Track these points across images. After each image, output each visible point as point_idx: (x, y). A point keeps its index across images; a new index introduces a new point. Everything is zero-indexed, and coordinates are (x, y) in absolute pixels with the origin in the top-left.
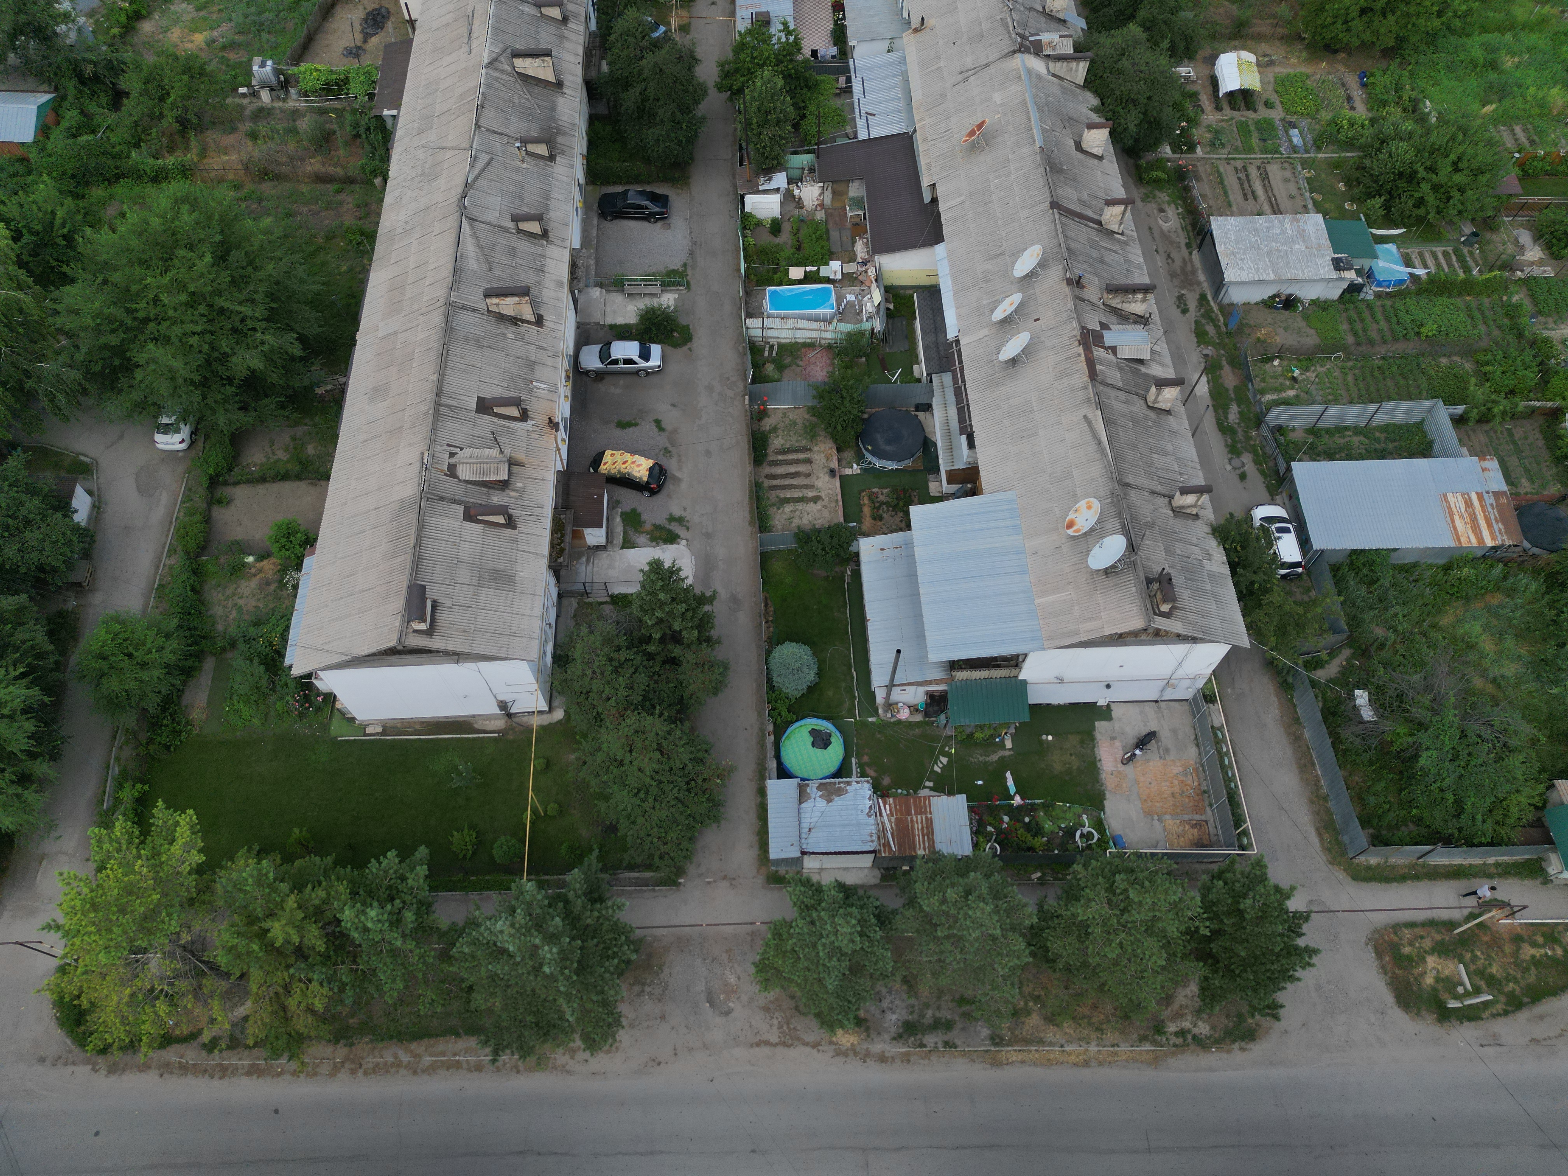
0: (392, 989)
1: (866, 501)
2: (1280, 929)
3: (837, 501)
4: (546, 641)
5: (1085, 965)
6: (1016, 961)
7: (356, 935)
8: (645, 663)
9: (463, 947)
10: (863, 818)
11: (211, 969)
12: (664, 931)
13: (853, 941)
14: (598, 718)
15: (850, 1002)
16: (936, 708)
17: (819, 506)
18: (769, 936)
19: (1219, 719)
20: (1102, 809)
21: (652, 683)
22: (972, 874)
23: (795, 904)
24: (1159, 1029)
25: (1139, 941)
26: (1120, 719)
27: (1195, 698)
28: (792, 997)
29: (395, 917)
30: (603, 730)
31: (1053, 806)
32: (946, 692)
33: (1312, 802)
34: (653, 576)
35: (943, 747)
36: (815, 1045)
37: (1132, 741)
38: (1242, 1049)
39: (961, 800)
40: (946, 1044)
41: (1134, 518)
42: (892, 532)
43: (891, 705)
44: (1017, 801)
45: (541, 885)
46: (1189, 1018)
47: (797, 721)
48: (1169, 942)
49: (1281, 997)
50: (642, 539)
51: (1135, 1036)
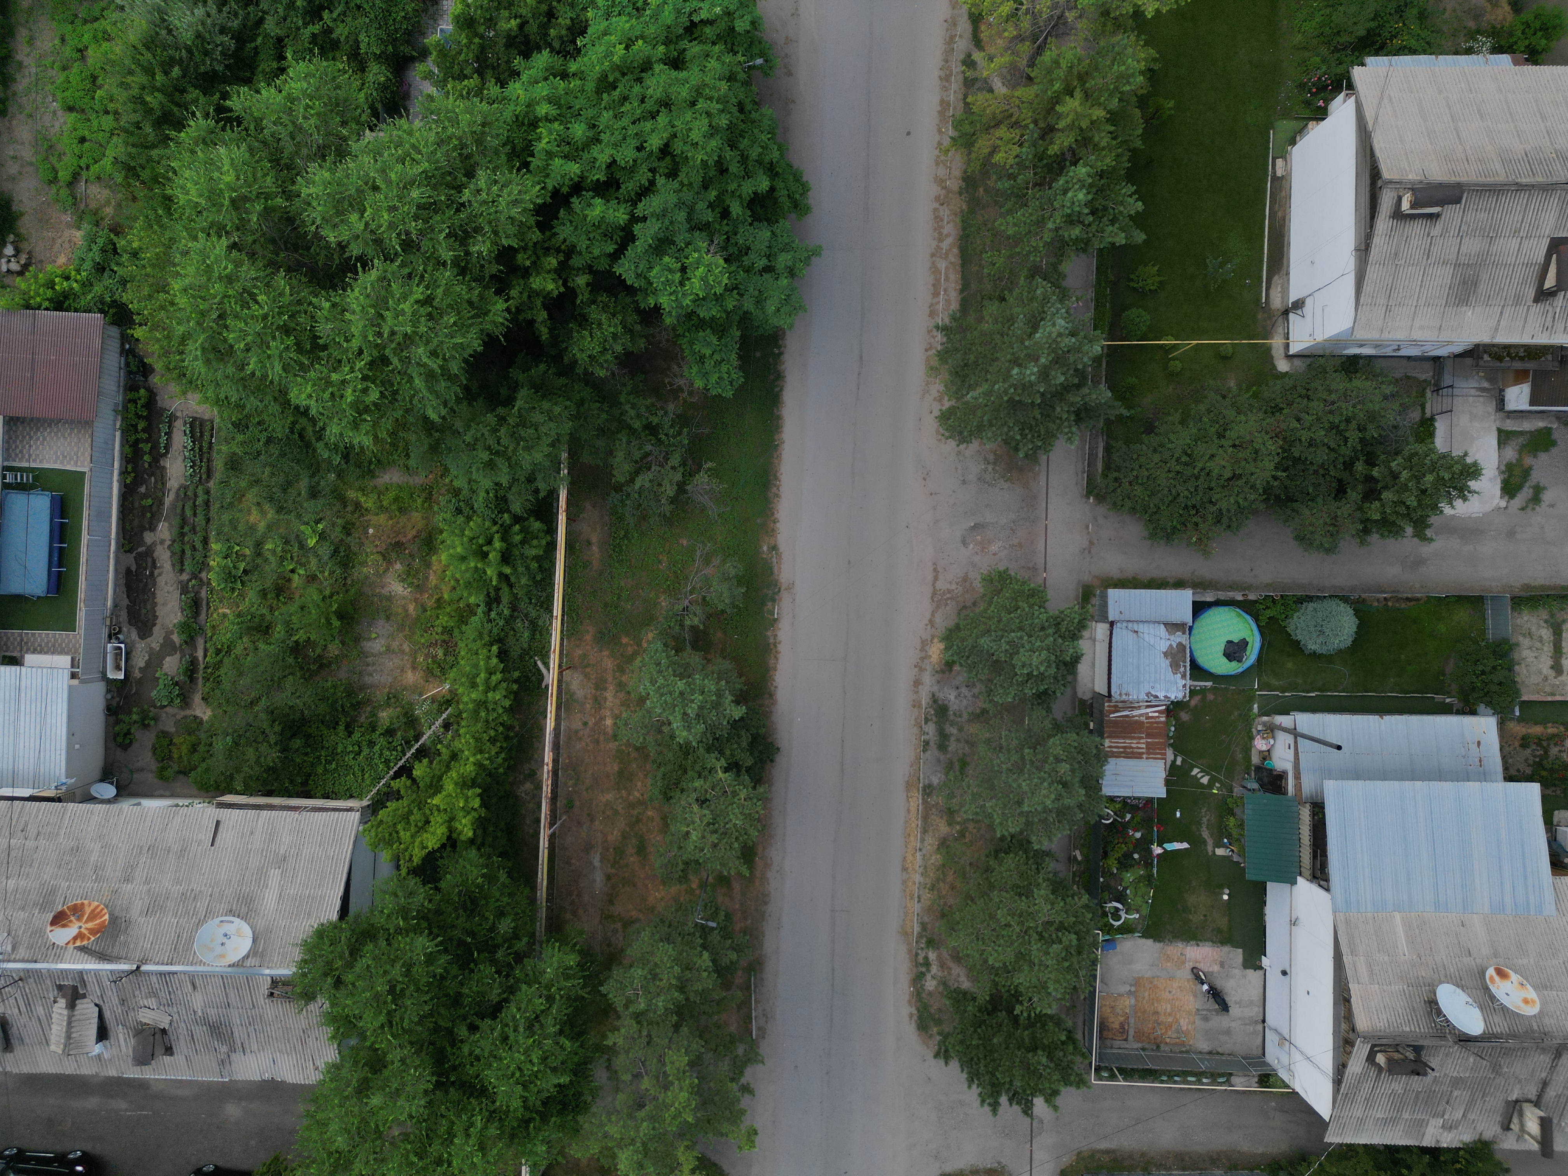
0: (1008, 224)
1: (1551, 731)
2: (1017, 1083)
3: (1553, 694)
4: (1377, 346)
5: (992, 887)
6: (997, 821)
7: (1061, 182)
8: (1341, 460)
9: (1042, 287)
10: (1146, 688)
11: (1039, 48)
12: (1043, 483)
13: (1023, 666)
14: (1276, 410)
15: (968, 657)
16: (1266, 780)
17: (1547, 671)
18: (1032, 585)
19: (1240, 1084)
20: (1146, 935)
21: (1315, 467)
22: (1084, 792)
23: (1062, 612)
24: (931, 943)
25: (1012, 944)
26: (1244, 977)
27: (1266, 1064)
28: (974, 604)
29: (1075, 218)
30: (1261, 415)
31: (1150, 885)
32: (1285, 793)
33: (1143, 1155)
34: (1457, 468)
35: (1220, 782)
36: (931, 622)
37: (1218, 984)
38: (911, 1016)
39: (1160, 792)
40: (927, 743)
41: (1507, 1052)
42: (1504, 758)
43: (1272, 731)
44: (1158, 851)
45: (1097, 360)
46: (940, 974)
47: (1258, 626)
48: (1009, 972)
49: (955, 1065)
50: (1510, 454)
51: (926, 919)
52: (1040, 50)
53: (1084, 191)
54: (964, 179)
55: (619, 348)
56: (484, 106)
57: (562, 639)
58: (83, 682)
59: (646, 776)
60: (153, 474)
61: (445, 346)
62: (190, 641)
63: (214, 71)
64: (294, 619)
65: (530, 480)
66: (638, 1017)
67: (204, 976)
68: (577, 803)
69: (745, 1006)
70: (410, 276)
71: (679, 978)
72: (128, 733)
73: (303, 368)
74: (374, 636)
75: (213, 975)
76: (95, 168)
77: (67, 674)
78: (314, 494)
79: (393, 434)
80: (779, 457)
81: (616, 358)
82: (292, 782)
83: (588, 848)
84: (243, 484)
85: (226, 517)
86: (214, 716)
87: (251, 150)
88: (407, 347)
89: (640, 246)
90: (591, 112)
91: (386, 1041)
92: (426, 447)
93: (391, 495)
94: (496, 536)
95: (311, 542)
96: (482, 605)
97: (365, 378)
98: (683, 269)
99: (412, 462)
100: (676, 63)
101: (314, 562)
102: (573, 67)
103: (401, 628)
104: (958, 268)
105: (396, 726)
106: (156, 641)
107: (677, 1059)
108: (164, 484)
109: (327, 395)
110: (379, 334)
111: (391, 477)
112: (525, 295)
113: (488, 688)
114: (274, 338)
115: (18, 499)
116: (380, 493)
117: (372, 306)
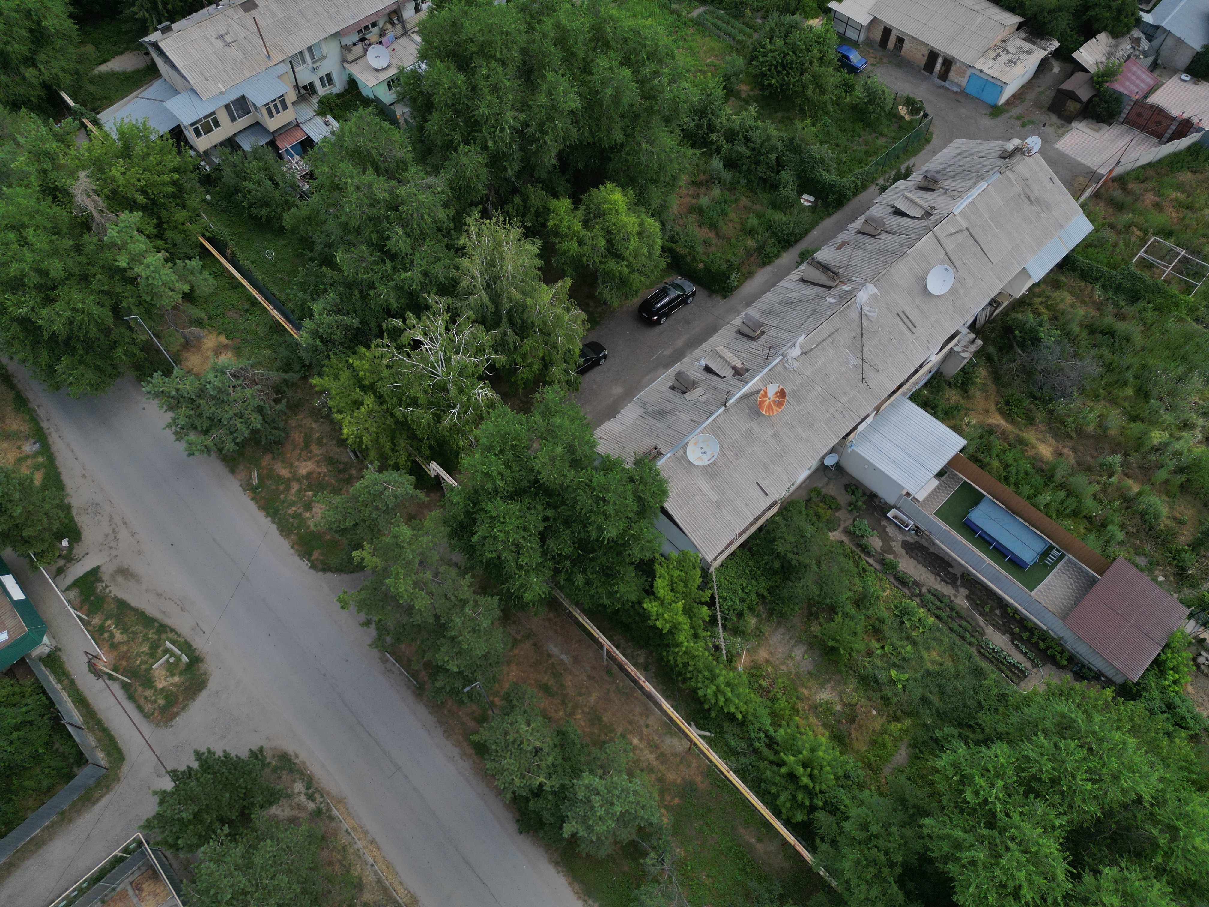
2: (193, 783)
24: (318, 812)
25: (262, 868)
33: (70, 821)
38: (297, 756)
46: (297, 800)
48: (250, 847)
49: (244, 754)
51: (333, 824)
57: (711, 762)
58: (901, 496)
59: (584, 732)
60: (1004, 625)
61: (974, 876)
64: (852, 624)
65: (834, 843)
66: (464, 603)
67: (694, 429)
68: (606, 678)
69: (406, 664)
71: (460, 642)
72: (853, 493)
73: (1019, 769)
74: (806, 657)
75: (690, 433)
77: (911, 492)
78: (924, 700)
79: (932, 784)
82: (757, 545)
83: (576, 660)
84: (961, 667)
85: (946, 640)
86: (828, 539)
88: (990, 849)
91: (582, 477)
92: (908, 797)
93: (889, 745)
94: (811, 785)
95: (893, 673)
96: (773, 734)
97: (986, 801)
99: (902, 778)
101: (880, 664)
103: (798, 675)
105: (741, 622)
106: (896, 546)
107: (422, 602)
108: (993, 626)
109: (990, 767)
110: (1012, 839)
111: (902, 755)
113: (719, 690)
114: (1054, 769)
115: (1039, 547)
116: (895, 739)
117: (1036, 853)
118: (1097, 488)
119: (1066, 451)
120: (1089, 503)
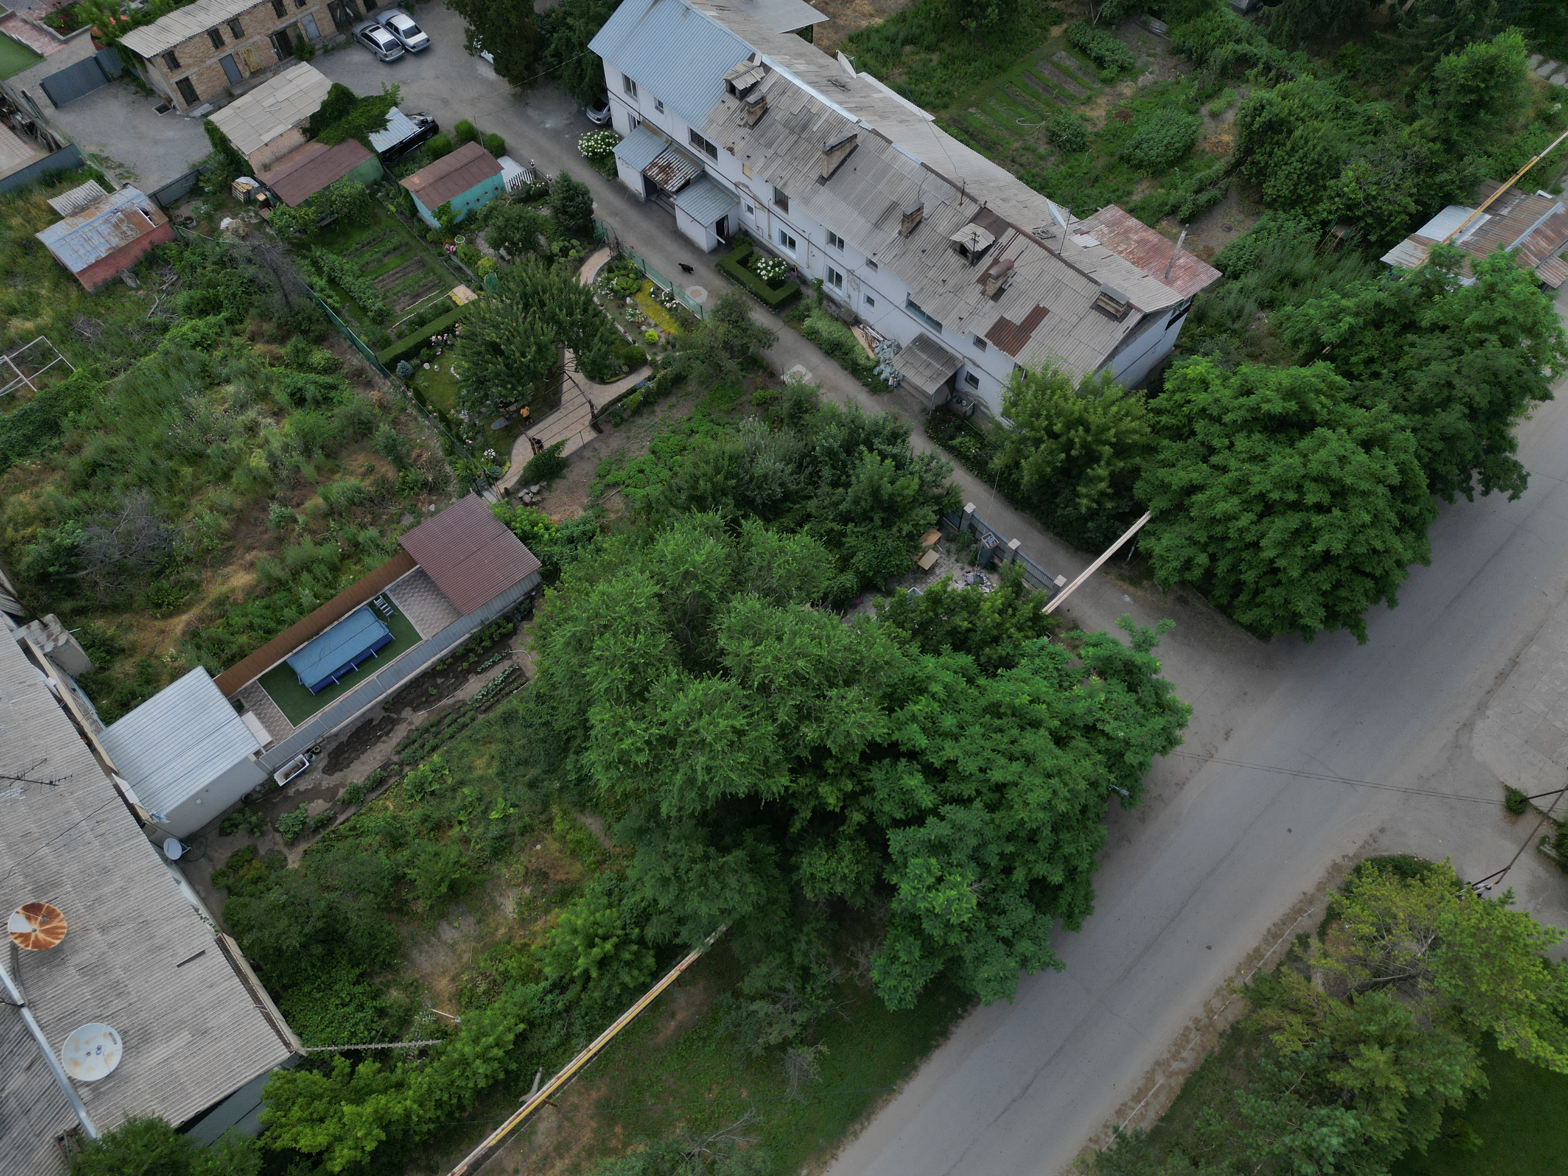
0: (1247, 1101)
7: (1323, 1112)
52: (1376, 986)
53: (1341, 1140)
54: (1232, 1027)
55: (839, 889)
56: (898, 653)
57: (574, 1074)
58: (257, 763)
60: (457, 678)
61: (721, 772)
62: (346, 804)
63: (754, 500)
64: (423, 857)
65: (681, 921)
70: (745, 707)
72: (236, 825)
73: (618, 700)
74: (456, 924)
75: (52, 1072)
76: (631, 489)
77: (255, 748)
78: (532, 785)
79: (626, 796)
80: (887, 1102)
81: (830, 894)
82: (280, 976)
84: (499, 735)
85: (464, 745)
86: (297, 871)
87: (728, 556)
88: (696, 749)
89: (922, 833)
90: (968, 718)
92: (637, 825)
93: (579, 836)
94: (615, 939)
95: (494, 815)
96: (550, 982)
97: (648, 743)
98: (940, 880)
99: (617, 827)
100: (1060, 741)
101: (480, 830)
102: (982, 681)
103: (479, 939)
104: (1173, 1096)
105: (391, 1012)
106: (328, 782)
108: (455, 689)
109: (613, 730)
110: (687, 724)
111: (592, 823)
112: (808, 790)
113: (483, 1056)
114: (622, 667)
115: (368, 618)
116: (573, 827)
117: (702, 703)
118: (307, 539)
119: (248, 557)
120: (324, 551)
